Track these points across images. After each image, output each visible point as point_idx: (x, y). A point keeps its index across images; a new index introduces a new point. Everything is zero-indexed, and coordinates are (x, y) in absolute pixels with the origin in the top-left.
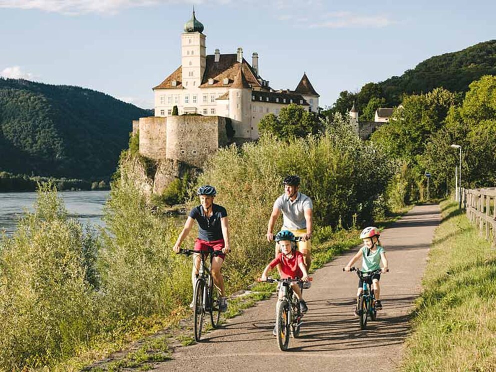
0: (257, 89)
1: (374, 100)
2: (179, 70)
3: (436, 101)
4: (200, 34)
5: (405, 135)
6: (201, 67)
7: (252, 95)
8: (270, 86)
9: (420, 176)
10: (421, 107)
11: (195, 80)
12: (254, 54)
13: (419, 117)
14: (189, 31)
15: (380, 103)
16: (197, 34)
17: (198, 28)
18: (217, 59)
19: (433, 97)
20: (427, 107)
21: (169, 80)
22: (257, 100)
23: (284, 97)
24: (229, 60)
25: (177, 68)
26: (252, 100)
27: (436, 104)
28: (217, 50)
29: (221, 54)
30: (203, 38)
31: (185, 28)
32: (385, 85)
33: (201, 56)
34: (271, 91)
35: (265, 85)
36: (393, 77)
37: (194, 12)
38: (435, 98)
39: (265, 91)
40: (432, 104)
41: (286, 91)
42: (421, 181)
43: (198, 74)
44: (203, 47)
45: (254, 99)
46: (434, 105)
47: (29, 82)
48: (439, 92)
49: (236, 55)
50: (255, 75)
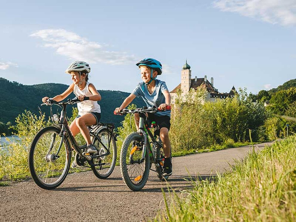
0: (213, 92)
1: (264, 97)
2: (180, 85)
3: (291, 93)
4: (189, 70)
5: (277, 108)
6: (189, 84)
7: (211, 95)
8: (218, 91)
9: (284, 126)
10: (284, 95)
11: (186, 89)
12: (212, 78)
13: (283, 100)
14: (184, 69)
15: (267, 98)
16: (188, 70)
17: (188, 67)
18: (196, 80)
19: (290, 91)
20: (287, 96)
21: (176, 89)
22: (213, 97)
23: (224, 96)
24: (201, 81)
25: (179, 84)
26: (211, 97)
27: (291, 94)
28: (196, 77)
29: (198, 78)
30: (190, 71)
31: (183, 68)
32: (269, 92)
33: (189, 79)
34: (219, 93)
35: (216, 91)
36: (273, 89)
37: (186, 61)
38: (291, 92)
39: (216, 93)
40: (289, 94)
41: (225, 93)
42: (284, 128)
43: (188, 86)
44: (190, 75)
45: (211, 96)
46: (290, 95)
47: (122, 92)
48: (293, 89)
49: (204, 79)
50: (212, 87)
